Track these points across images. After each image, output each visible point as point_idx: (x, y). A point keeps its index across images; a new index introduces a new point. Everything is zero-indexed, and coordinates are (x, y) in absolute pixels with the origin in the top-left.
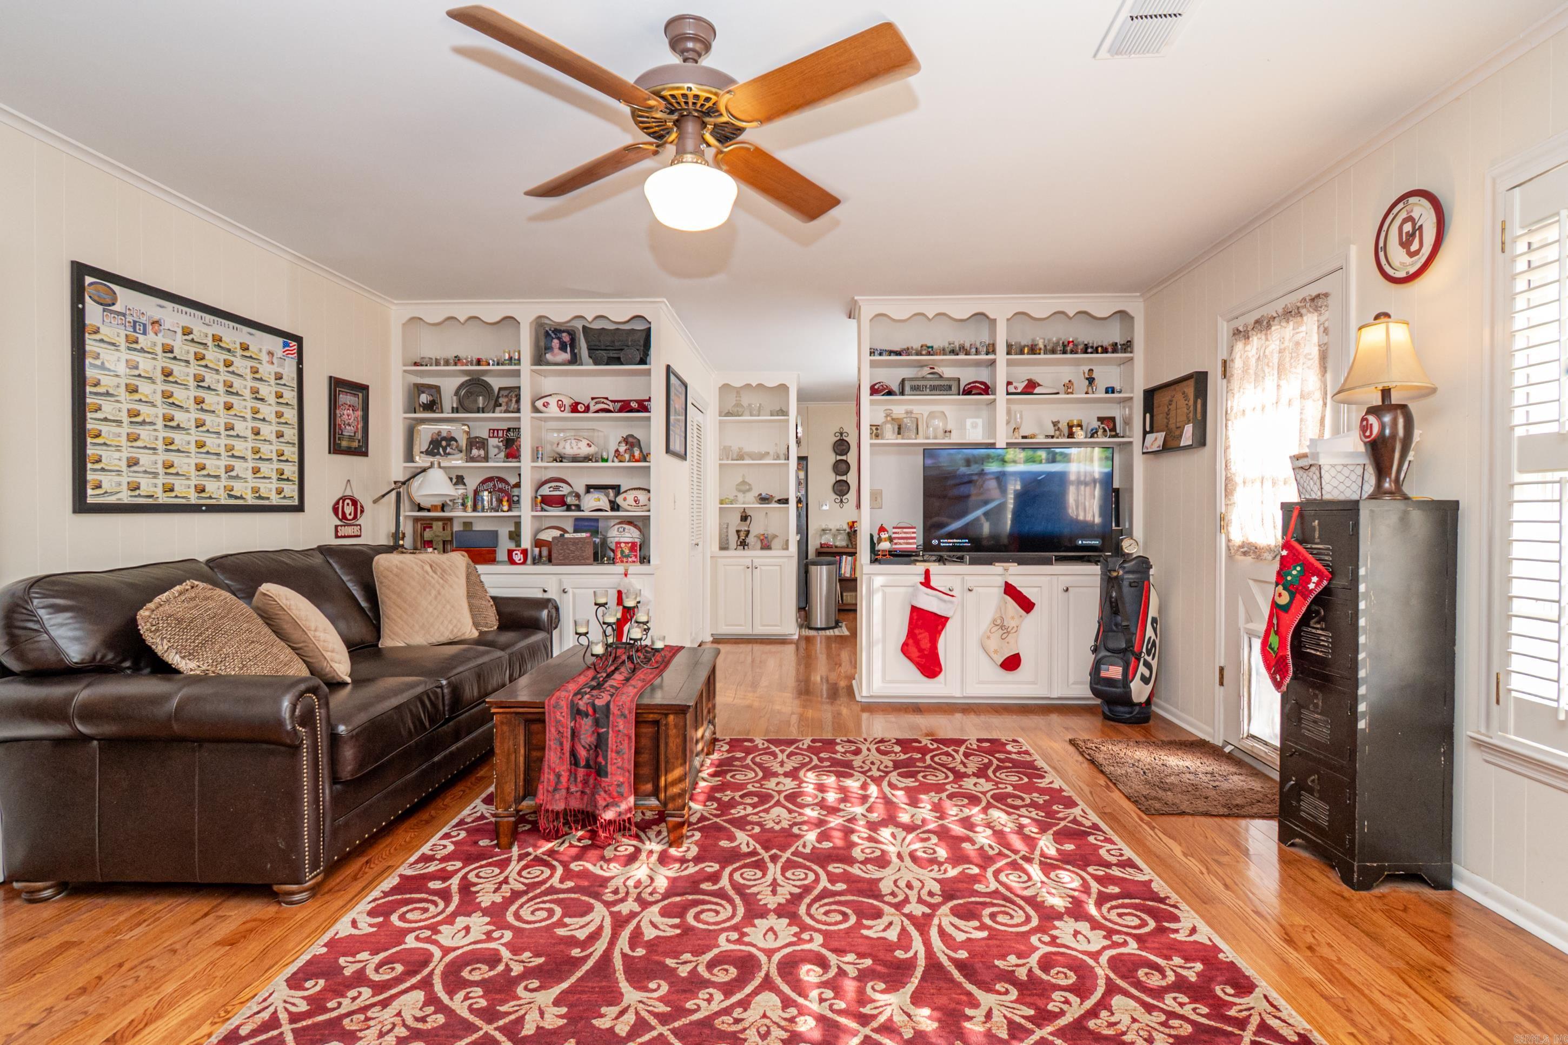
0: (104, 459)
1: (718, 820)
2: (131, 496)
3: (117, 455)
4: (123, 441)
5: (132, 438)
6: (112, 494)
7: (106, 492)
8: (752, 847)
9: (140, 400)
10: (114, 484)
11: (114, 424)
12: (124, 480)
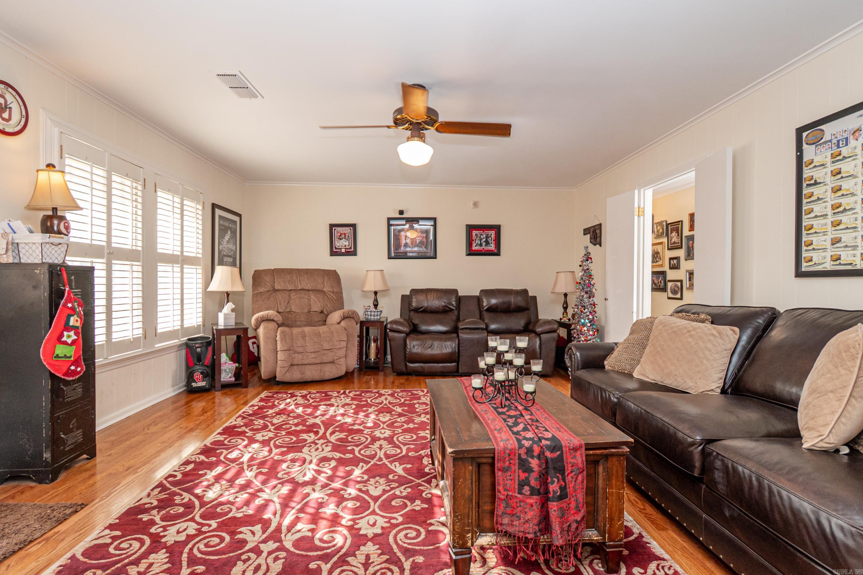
0: (814, 243)
1: (418, 481)
2: (833, 265)
3: (823, 238)
4: (829, 227)
5: (836, 224)
6: (819, 264)
7: (815, 264)
8: (393, 465)
9: (843, 195)
10: (820, 258)
11: (821, 218)
12: (828, 254)
